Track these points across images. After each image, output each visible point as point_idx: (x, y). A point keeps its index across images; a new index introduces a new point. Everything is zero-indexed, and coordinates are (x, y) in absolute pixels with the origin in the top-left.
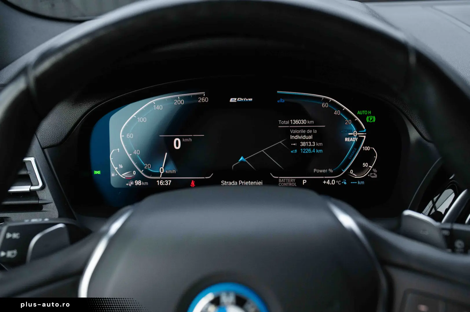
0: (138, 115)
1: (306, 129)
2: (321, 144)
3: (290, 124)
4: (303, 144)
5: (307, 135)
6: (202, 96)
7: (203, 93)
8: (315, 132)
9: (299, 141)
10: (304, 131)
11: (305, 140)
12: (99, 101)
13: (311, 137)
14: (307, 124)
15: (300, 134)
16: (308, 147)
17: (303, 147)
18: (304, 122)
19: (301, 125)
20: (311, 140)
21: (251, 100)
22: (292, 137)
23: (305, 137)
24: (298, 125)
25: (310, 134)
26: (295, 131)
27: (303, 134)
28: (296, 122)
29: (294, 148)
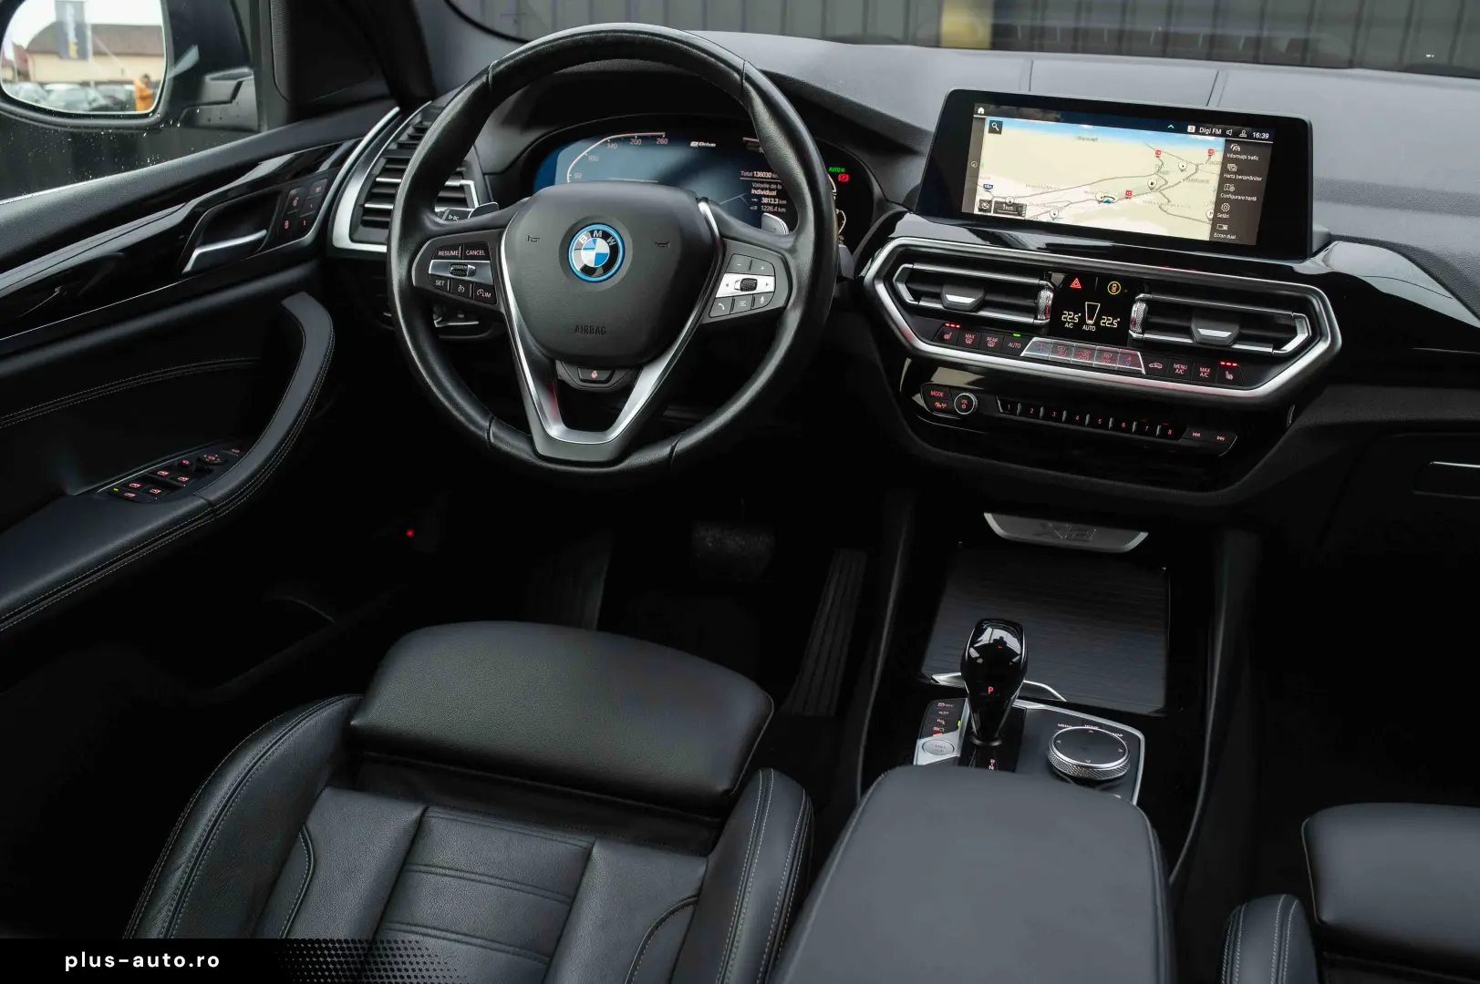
0: (590, 153)
1: (770, 183)
2: (785, 202)
3: (753, 177)
4: (765, 200)
5: (771, 190)
6: (661, 137)
7: (663, 134)
8: (780, 187)
9: (760, 197)
10: (768, 186)
11: (768, 196)
12: (552, 129)
13: (774, 193)
14: (772, 178)
15: (763, 189)
16: (770, 205)
17: (765, 204)
18: (769, 175)
19: (765, 178)
20: (774, 197)
21: (713, 145)
22: (753, 191)
23: (767, 193)
24: (762, 178)
25: (774, 190)
26: (758, 185)
27: (766, 189)
28: (760, 174)
29: (754, 204)
